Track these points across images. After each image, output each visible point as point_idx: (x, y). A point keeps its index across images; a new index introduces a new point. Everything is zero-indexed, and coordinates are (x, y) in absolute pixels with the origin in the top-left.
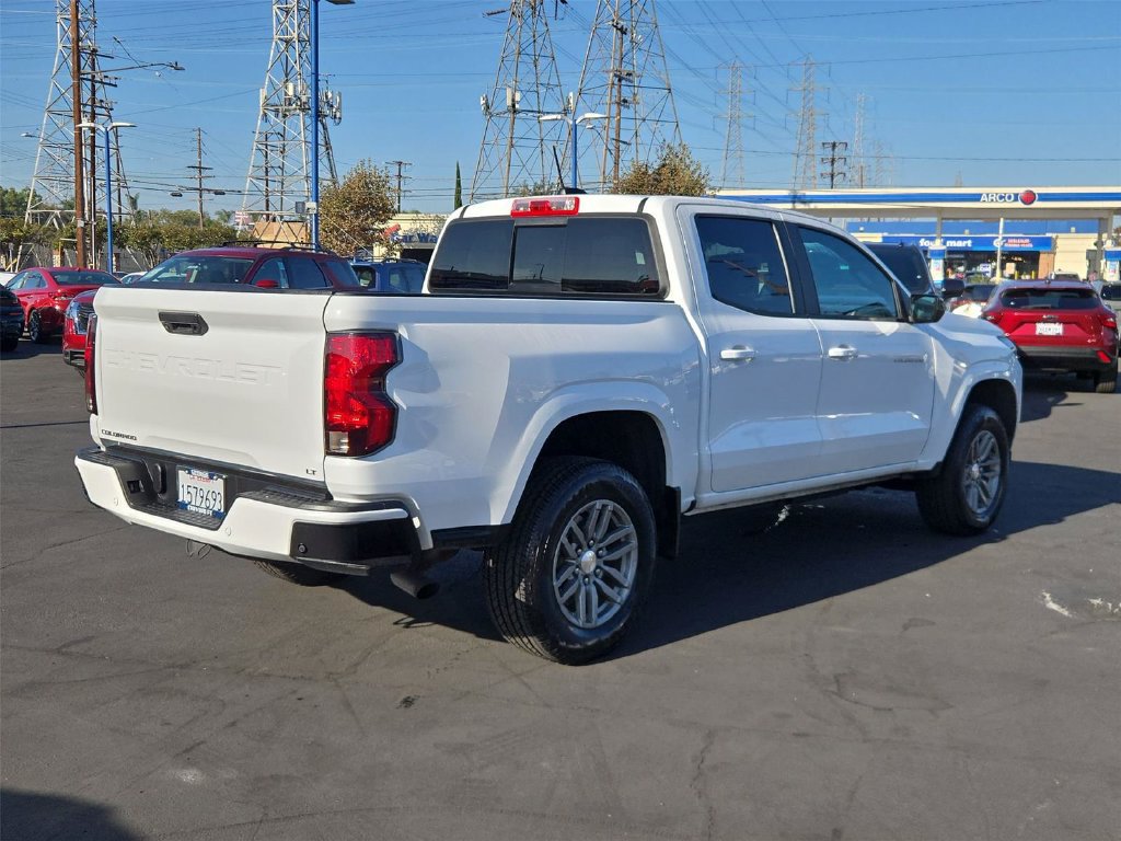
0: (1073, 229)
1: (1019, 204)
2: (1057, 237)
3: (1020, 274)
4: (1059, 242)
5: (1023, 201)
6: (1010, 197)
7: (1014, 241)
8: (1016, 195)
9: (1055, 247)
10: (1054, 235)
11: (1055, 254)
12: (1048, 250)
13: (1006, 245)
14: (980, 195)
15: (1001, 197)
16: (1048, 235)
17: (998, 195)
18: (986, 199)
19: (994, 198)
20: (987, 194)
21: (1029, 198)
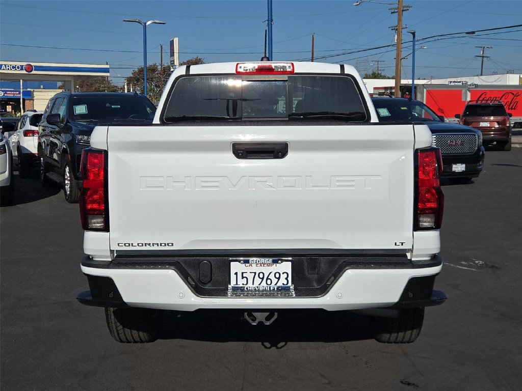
0: (42, 86)
1: (24, 72)
2: (34, 91)
3: (15, 112)
4: (35, 93)
5: (26, 70)
6: (18, 67)
7: (10, 93)
8: (22, 66)
9: (33, 97)
10: (32, 90)
11: (33, 100)
12: (29, 98)
13: (6, 95)
15: (13, 67)
16: (28, 90)
17: (12, 66)
18: (5, 68)
19: (9, 68)
20: (5, 65)
21: (29, 68)
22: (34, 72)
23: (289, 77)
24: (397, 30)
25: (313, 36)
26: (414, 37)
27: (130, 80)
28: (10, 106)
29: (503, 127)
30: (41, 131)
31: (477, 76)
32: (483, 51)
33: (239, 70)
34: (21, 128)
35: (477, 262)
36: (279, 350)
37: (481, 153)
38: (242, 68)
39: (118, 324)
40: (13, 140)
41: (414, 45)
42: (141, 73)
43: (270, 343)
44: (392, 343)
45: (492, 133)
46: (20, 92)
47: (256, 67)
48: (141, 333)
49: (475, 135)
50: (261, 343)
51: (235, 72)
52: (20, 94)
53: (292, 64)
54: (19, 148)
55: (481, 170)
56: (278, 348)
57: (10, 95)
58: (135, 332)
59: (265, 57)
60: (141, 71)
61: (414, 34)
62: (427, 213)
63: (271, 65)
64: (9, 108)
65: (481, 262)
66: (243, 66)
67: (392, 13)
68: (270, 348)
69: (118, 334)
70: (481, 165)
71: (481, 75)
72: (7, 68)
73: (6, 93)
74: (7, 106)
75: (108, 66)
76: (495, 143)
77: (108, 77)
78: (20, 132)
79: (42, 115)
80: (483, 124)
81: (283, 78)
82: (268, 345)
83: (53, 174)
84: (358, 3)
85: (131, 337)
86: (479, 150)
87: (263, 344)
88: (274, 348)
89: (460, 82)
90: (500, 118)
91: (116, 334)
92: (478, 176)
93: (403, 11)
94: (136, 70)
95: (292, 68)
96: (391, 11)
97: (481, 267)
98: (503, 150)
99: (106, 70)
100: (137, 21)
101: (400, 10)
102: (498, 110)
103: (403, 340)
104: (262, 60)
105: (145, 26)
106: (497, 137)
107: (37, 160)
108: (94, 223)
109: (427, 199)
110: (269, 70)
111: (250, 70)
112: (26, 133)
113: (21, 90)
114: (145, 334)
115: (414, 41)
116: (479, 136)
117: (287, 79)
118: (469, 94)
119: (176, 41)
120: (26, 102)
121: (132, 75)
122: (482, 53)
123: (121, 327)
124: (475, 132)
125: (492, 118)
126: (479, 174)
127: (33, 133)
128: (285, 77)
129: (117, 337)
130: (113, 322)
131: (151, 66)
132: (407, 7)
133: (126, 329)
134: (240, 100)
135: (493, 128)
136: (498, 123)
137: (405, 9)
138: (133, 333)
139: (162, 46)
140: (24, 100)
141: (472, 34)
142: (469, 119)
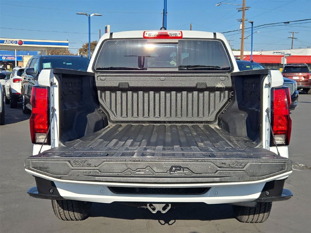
0: (28, 54)
1: (18, 45)
3: (12, 68)
4: (24, 58)
6: (14, 42)
7: (9, 57)
8: (16, 41)
9: (23, 60)
10: (22, 56)
11: (23, 62)
12: (21, 60)
13: (7, 59)
14: (4, 41)
16: (20, 56)
17: (10, 41)
18: (6, 42)
19: (9, 42)
20: (6, 41)
21: (21, 43)
22: (23, 45)
23: (179, 41)
24: (242, 21)
25: (191, 25)
26: (252, 25)
27: (81, 51)
28: (9, 66)
29: (307, 79)
30: (23, 79)
31: (289, 49)
32: (293, 34)
33: (146, 36)
34: (12, 78)
35: (300, 165)
36: (170, 226)
37: (296, 95)
38: (148, 34)
39: (60, 208)
40: (7, 85)
41: (252, 30)
42: (88, 46)
43: (164, 221)
44: (248, 222)
45: (301, 83)
46: (15, 57)
47: (157, 34)
48: (76, 214)
49: (292, 84)
50: (158, 221)
51: (142, 37)
52: (15, 58)
53: (181, 32)
54: (10, 90)
55: (296, 106)
56: (169, 224)
57: (9, 59)
58: (71, 213)
59: (163, 27)
60: (87, 45)
61: (252, 23)
62: (279, 134)
63: (167, 33)
64: (8, 67)
65: (303, 165)
66: (148, 33)
67: (238, 11)
68: (164, 224)
69: (60, 215)
70: (296, 103)
71: (292, 49)
72: (7, 42)
73: (7, 58)
74: (8, 66)
75: (67, 42)
76: (302, 89)
77: (68, 48)
78: (11, 79)
79: (24, 69)
80: (295, 78)
81: (175, 41)
82: (163, 222)
83: (30, 106)
84: (218, 5)
85: (69, 216)
86: (295, 93)
87: (159, 222)
88: (167, 224)
89: (280, 52)
90: (305, 74)
91: (59, 215)
92: (294, 109)
93: (246, 10)
94: (85, 44)
95: (181, 35)
96: (238, 10)
97: (302, 168)
98: (307, 94)
99: (67, 44)
100: (85, 14)
101: (243, 10)
102: (304, 69)
103: (257, 221)
104: (161, 29)
105: (89, 17)
106: (304, 86)
107: (21, 97)
108: (40, 139)
109: (279, 123)
110: (166, 36)
111: (153, 36)
112: (15, 81)
113: (16, 56)
114: (79, 214)
115: (252, 28)
116: (295, 85)
117: (178, 42)
118: (285, 60)
119: (109, 27)
120: (19, 63)
121: (82, 48)
122: (292, 36)
123: (62, 210)
124: (293, 82)
125: (300, 74)
126: (295, 108)
127: (19, 80)
128: (176, 41)
129: (60, 217)
130: (57, 207)
131: (94, 42)
132: (248, 7)
133: (65, 211)
134: (146, 56)
135: (301, 80)
136: (304, 77)
137: (246, 9)
138: (70, 215)
139: (100, 30)
140: (18, 62)
141: (288, 23)
142: (287, 74)
